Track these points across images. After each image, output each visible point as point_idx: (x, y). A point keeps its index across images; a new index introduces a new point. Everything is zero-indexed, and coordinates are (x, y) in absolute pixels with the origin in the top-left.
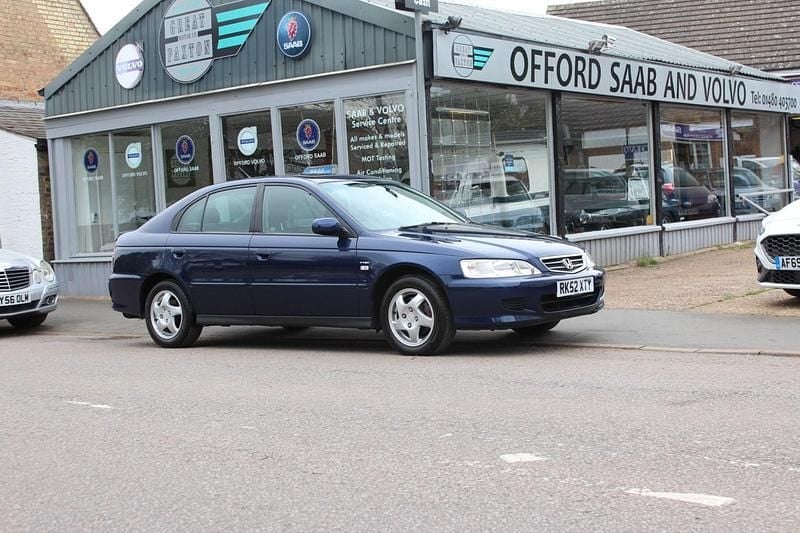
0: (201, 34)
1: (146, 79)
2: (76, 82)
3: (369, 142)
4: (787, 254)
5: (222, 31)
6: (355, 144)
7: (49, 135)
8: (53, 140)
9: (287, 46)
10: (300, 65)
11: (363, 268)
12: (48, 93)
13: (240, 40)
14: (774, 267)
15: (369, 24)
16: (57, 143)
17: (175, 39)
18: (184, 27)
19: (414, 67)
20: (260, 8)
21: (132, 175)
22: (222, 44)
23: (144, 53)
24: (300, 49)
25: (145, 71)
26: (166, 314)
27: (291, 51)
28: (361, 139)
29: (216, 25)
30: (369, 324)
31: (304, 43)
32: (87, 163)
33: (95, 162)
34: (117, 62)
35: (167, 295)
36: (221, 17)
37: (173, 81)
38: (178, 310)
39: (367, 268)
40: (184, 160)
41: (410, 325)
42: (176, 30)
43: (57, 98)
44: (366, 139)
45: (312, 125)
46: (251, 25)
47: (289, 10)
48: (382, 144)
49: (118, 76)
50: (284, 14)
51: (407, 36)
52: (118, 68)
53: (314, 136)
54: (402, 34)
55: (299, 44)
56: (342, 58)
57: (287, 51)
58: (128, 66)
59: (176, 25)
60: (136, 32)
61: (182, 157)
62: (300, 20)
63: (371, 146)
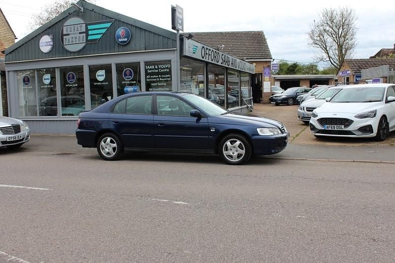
0: (80, 33)
1: (54, 49)
2: (20, 49)
3: (155, 78)
4: (329, 124)
5: (90, 33)
6: (149, 79)
7: (7, 69)
8: (8, 71)
9: (120, 40)
10: (126, 48)
11: (212, 130)
12: (6, 53)
13: (99, 37)
14: (323, 129)
15: (156, 34)
16: (10, 73)
17: (68, 35)
18: (72, 30)
19: (176, 51)
20: (108, 25)
21: (46, 86)
22: (90, 38)
23: (53, 39)
24: (127, 41)
25: (53, 47)
26: (108, 147)
27: (121, 42)
28: (151, 77)
29: (87, 30)
30: (213, 152)
31: (128, 40)
32: (24, 81)
33: (28, 81)
34: (40, 42)
35: (109, 139)
36: (90, 27)
37: (67, 51)
38: (115, 145)
39: (214, 130)
40: (71, 81)
41: (233, 153)
42: (69, 31)
43: (11, 55)
44: (153, 77)
45: (130, 71)
46: (104, 31)
47: (121, 27)
48: (160, 79)
49: (41, 48)
50: (119, 28)
51: (172, 40)
52: (41, 44)
53: (131, 75)
54: (170, 39)
55: (126, 39)
56: (144, 46)
57: (120, 42)
58: (46, 44)
59: (69, 29)
60: (50, 31)
61: (70, 80)
62: (126, 30)
63: (156, 80)
